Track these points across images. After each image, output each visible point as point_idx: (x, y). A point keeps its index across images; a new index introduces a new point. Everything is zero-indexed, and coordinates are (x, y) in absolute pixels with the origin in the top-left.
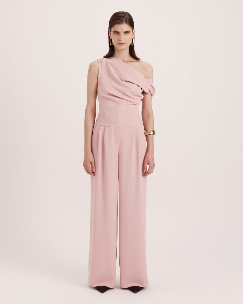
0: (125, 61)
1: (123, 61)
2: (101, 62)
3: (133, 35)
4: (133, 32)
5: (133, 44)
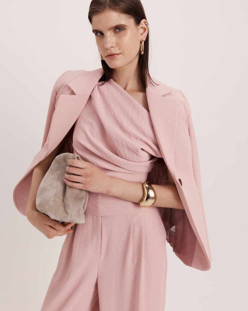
3: (142, 34)
4: (141, 26)
5: (143, 53)
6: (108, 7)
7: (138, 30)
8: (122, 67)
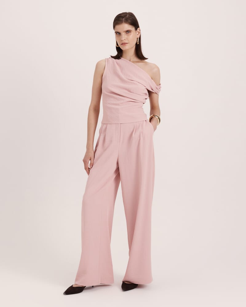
0: (131, 61)
1: (130, 61)
2: (108, 61)
3: (138, 35)
4: (137, 31)
5: (138, 43)
6: (124, 22)
7: (136, 32)
8: (128, 50)
